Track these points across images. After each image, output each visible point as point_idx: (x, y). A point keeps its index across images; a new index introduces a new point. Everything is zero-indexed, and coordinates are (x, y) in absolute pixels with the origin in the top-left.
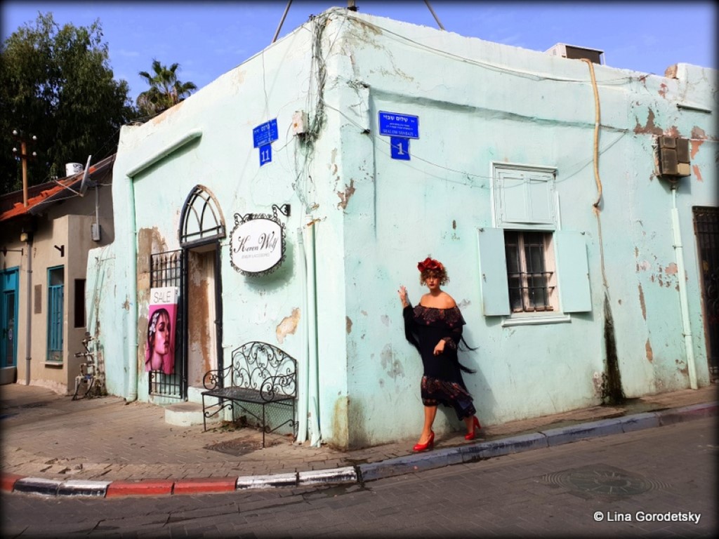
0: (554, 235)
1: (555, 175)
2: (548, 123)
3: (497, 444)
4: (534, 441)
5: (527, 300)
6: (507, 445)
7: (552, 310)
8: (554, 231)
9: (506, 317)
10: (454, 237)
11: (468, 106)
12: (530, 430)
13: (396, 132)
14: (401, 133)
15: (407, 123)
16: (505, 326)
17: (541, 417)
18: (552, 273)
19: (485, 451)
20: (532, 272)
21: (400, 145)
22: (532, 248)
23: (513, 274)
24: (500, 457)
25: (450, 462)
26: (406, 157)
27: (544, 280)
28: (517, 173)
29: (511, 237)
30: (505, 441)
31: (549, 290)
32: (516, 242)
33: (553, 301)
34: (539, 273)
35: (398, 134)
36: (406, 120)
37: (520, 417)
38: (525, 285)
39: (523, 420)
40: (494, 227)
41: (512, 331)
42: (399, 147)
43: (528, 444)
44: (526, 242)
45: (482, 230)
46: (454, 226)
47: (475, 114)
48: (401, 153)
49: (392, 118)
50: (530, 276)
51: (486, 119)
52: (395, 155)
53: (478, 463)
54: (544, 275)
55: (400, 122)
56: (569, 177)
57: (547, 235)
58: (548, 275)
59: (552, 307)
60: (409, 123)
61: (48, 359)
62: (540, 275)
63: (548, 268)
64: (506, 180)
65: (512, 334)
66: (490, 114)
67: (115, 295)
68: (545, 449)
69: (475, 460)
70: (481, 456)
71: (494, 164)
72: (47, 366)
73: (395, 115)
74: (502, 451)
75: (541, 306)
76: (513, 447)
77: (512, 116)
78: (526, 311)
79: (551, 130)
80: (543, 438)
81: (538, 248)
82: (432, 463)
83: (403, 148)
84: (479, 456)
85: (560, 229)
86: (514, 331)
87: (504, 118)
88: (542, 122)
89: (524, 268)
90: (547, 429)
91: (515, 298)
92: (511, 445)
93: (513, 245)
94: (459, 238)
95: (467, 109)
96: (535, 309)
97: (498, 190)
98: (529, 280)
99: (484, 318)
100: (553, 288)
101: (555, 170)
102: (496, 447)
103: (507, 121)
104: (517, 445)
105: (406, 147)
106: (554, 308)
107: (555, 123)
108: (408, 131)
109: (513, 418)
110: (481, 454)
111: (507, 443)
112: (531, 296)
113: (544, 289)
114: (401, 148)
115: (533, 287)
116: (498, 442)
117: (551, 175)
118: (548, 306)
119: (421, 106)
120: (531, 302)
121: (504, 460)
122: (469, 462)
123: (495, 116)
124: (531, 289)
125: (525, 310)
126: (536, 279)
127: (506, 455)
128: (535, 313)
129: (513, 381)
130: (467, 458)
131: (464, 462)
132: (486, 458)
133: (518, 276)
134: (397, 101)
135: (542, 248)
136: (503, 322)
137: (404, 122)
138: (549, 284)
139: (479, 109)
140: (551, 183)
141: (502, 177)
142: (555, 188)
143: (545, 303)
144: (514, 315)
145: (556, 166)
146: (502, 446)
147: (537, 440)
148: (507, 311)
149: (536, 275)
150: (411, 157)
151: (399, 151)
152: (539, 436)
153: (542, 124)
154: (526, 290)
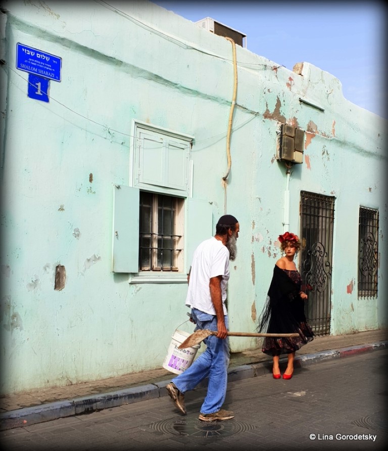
0: (186, 201)
1: (192, 144)
2: (189, 91)
3: (111, 396)
4: (147, 392)
5: (155, 259)
6: (121, 397)
7: (178, 271)
8: (186, 198)
9: (134, 274)
10: (90, 190)
11: (115, 58)
12: (144, 382)
13: (36, 70)
14: (41, 71)
15: (49, 63)
16: (131, 284)
17: (156, 369)
18: (180, 237)
19: (98, 403)
20: (162, 234)
21: (39, 84)
22: (165, 211)
23: (144, 234)
24: (113, 409)
25: (62, 415)
26: (45, 98)
27: (173, 242)
28: (157, 136)
29: (146, 197)
30: (119, 393)
31: (177, 252)
32: (151, 203)
33: (178, 262)
34: (169, 235)
35: (37, 72)
36: (48, 59)
37: (137, 370)
38: (155, 245)
39: (140, 372)
40: (131, 185)
41: (138, 289)
42: (37, 86)
43: (141, 395)
44: (160, 204)
45: (118, 187)
46: (91, 180)
47: (122, 68)
48: (39, 93)
49: (32, 54)
50: (160, 237)
51: (132, 76)
52: (32, 94)
53: (91, 415)
54: (174, 238)
55: (40, 60)
56: (204, 148)
57: (180, 200)
58: (177, 238)
59: (177, 268)
62: (170, 238)
63: (178, 231)
64: (145, 140)
65: (138, 291)
66: (136, 71)
68: (157, 399)
69: (88, 412)
70: (94, 408)
71: (136, 123)
73: (36, 52)
74: (115, 402)
75: (167, 266)
76: (127, 398)
77: (157, 78)
78: (153, 271)
79: (194, 99)
80: (155, 390)
81: (171, 211)
82: (43, 416)
83: (42, 89)
84: (92, 408)
85: (191, 197)
86: (140, 288)
87: (150, 79)
88: (186, 90)
89: (155, 229)
90: (160, 381)
91: (144, 256)
92: (125, 396)
93: (147, 206)
94: (94, 193)
95: (113, 62)
96: (162, 269)
97: (137, 150)
98: (159, 241)
99: (113, 274)
100: (180, 250)
101: (193, 140)
102: (110, 399)
103: (152, 82)
104: (131, 396)
105: (45, 87)
106: (179, 269)
107: (197, 93)
108: (49, 71)
109: (130, 371)
110: (94, 406)
111: (121, 394)
112: (159, 257)
113: (172, 250)
114: (39, 88)
115: (162, 248)
116: (112, 394)
117: (188, 144)
118: (174, 267)
119: (65, 47)
120: (158, 262)
121: (116, 411)
122: (81, 414)
123: (141, 75)
124: (160, 250)
125: (152, 269)
126: (165, 241)
127: (119, 406)
128: (162, 273)
129: (133, 335)
130: (80, 410)
131: (77, 414)
132: (99, 410)
133: (149, 236)
134: (39, 36)
135: (174, 212)
136: (131, 279)
137: (45, 61)
138: (177, 247)
139: (126, 65)
140: (187, 151)
141: (142, 137)
142: (190, 157)
143: (172, 264)
144: (142, 273)
145: (193, 135)
146: (116, 398)
147: (150, 391)
148: (135, 269)
149: (166, 237)
150: (50, 100)
151: (37, 90)
152: (152, 387)
153: (184, 92)
154: (155, 251)
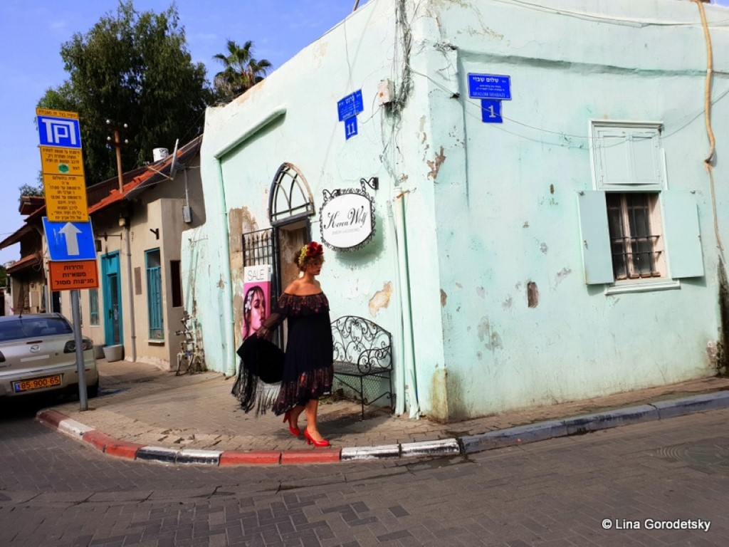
0: (660, 196)
1: (660, 131)
2: (651, 73)
3: (603, 417)
4: (644, 413)
5: (631, 266)
6: (615, 418)
7: (659, 276)
8: (660, 191)
9: (610, 285)
10: (552, 202)
11: (562, 61)
12: (637, 403)
13: (487, 95)
14: (492, 94)
15: (498, 84)
16: (608, 295)
17: (648, 388)
18: (658, 237)
19: (591, 424)
20: (636, 236)
21: (492, 107)
22: (636, 210)
23: (615, 239)
24: (607, 430)
25: (554, 435)
26: (498, 120)
27: (650, 244)
28: (618, 131)
29: (613, 199)
30: (612, 413)
31: (656, 255)
32: (619, 205)
33: (659, 266)
34: (643, 237)
35: (489, 96)
36: (497, 81)
37: (626, 389)
38: (629, 250)
39: (630, 391)
40: (594, 189)
41: (616, 300)
42: (490, 109)
43: (637, 416)
44: (629, 204)
45: (582, 194)
46: (552, 191)
47: (571, 69)
48: (492, 116)
49: (482, 80)
50: (634, 240)
51: (583, 75)
52: (486, 118)
53: (584, 436)
54: (650, 239)
55: (490, 83)
56: (676, 132)
57: (653, 196)
58: (654, 239)
59: (658, 273)
60: (500, 83)
61: (151, 338)
62: (645, 239)
63: (654, 230)
64: (606, 139)
65: (616, 302)
66: (586, 68)
67: (209, 275)
68: (656, 422)
69: (582, 432)
70: (587, 429)
71: (593, 122)
72: (151, 344)
73: (485, 77)
74: (609, 423)
75: (646, 272)
76: (622, 418)
77: (611, 69)
78: (631, 278)
79: (657, 80)
80: (653, 411)
81: (643, 210)
82: (535, 435)
83: (494, 111)
84: (584, 428)
85: (667, 189)
86: (618, 299)
87: (603, 72)
88: (647, 73)
89: (627, 233)
90: (657, 401)
91: (618, 264)
92: (619, 417)
93: (615, 208)
94: (557, 204)
95: (561, 66)
96: (641, 275)
97: (598, 150)
98: (633, 245)
99: (586, 286)
100: (660, 252)
101: (661, 125)
102: (602, 419)
103: (606, 75)
104: (625, 417)
105: (497, 109)
106: (662, 274)
107: (660, 73)
108: (499, 92)
109: (618, 390)
110: (587, 426)
111: (615, 415)
112: (635, 262)
113: (650, 254)
114: (492, 111)
115: (638, 252)
116: (605, 414)
117: (656, 131)
118: (654, 272)
119: (512, 65)
120: (635, 268)
121: (611, 433)
122: (574, 434)
123: (593, 71)
124: (635, 255)
125: (629, 277)
126: (640, 244)
127: (614, 427)
128: (641, 280)
129: (617, 351)
130: (572, 430)
131: (569, 435)
132: (593, 431)
133: (621, 241)
134: (487, 62)
135: (647, 210)
136: (606, 291)
137: (494, 83)
138: (656, 249)
139: (575, 64)
140: (655, 140)
141: (601, 135)
142: (660, 145)
143: (652, 268)
144: (618, 283)
145: (661, 120)
146: (609, 418)
147: (647, 412)
148: (610, 278)
149: (641, 240)
150: (504, 120)
151: (490, 114)
152: (649, 408)
153: (644, 76)
154: (630, 256)
